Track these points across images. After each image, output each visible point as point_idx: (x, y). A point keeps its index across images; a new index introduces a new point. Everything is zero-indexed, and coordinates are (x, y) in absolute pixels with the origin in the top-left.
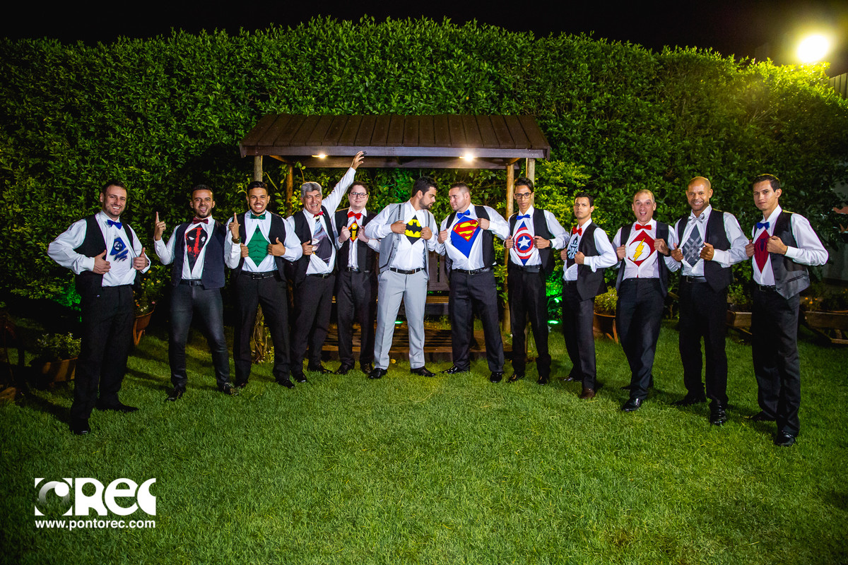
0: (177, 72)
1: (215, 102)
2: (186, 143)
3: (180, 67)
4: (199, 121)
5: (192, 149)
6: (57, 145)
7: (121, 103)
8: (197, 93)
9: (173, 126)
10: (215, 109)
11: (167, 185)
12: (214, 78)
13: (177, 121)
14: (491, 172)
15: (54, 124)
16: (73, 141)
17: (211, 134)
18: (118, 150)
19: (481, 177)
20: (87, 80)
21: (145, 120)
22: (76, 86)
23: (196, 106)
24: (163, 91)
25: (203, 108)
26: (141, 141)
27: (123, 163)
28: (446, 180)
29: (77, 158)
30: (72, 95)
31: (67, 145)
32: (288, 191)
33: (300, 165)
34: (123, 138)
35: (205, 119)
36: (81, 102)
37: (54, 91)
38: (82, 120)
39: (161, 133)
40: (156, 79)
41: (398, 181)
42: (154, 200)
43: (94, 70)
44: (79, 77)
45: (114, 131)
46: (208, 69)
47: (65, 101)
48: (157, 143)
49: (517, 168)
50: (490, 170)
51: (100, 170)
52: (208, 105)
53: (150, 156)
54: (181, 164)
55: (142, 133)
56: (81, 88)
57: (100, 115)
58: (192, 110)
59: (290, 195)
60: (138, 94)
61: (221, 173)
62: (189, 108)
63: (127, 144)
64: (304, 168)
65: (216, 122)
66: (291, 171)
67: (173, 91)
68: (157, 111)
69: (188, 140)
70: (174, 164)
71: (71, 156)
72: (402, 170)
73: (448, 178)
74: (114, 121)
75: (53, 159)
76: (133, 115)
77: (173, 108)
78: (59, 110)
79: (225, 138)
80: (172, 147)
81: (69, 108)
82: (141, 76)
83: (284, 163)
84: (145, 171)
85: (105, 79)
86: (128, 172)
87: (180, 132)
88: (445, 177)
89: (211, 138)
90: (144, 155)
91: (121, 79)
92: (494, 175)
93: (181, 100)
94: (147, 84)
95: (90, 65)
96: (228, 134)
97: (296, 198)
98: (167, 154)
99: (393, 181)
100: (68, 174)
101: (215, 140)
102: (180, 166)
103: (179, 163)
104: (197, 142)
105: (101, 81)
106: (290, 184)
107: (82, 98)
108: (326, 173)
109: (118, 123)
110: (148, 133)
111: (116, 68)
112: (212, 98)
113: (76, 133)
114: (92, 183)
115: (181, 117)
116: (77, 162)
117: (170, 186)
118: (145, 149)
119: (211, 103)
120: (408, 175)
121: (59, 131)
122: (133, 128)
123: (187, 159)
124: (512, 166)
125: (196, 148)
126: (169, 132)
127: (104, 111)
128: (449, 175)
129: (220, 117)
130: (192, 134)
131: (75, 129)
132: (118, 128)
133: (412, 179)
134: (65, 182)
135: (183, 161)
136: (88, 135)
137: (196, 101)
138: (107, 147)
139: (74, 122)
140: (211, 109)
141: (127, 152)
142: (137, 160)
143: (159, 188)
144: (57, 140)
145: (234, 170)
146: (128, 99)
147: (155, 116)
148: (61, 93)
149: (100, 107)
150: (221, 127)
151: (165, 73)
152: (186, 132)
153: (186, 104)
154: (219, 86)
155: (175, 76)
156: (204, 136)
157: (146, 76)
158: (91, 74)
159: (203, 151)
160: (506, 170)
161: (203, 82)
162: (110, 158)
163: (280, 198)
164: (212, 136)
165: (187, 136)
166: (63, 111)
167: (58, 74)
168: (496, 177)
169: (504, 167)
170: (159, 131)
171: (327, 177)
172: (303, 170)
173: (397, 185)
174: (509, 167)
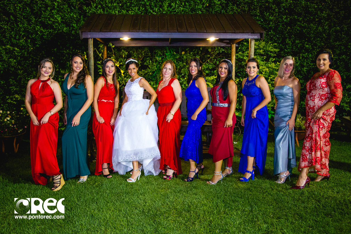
1: (58, 6)
2: (41, 32)
4: (49, 18)
5: (45, 35)
9: (33, 21)
10: (58, 11)
11: (30, 57)
13: (35, 18)
14: (222, 48)
17: (56, 26)
19: (216, 51)
21: (15, 17)
23: (47, 9)
25: (51, 10)
26: (13, 30)
27: (2, 43)
28: (195, 54)
33: (111, 45)
35: (52, 17)
39: (26, 25)
41: (167, 54)
42: (23, 66)
48: (23, 32)
49: (237, 46)
50: (221, 47)
52: (54, 8)
53: (19, 39)
54: (39, 44)
55: (14, 25)
58: (45, 11)
60: (10, 1)
61: (63, 50)
62: (43, 10)
63: (4, 32)
64: (114, 46)
65: (59, 19)
66: (105, 48)
68: (23, 12)
69: (42, 30)
70: (34, 45)
72: (170, 48)
73: (196, 52)
76: (7, 14)
77: (32, 10)
79: (65, 29)
80: (32, 34)
83: (102, 43)
84: (16, 49)
87: (37, 25)
88: (194, 51)
89: (56, 28)
90: (15, 39)
92: (223, 50)
96: (66, 26)
98: (29, 38)
99: (164, 54)
101: (59, 30)
102: (38, 46)
103: (37, 44)
104: (48, 31)
106: (105, 56)
108: (124, 49)
110: (18, 25)
112: (56, 4)
115: (37, 15)
117: (32, 58)
118: (16, 35)
119: (56, 7)
120: (173, 51)
122: (8, 22)
123: (42, 42)
124: (234, 45)
125: (47, 35)
126: (30, 25)
128: (197, 50)
129: (61, 16)
130: (45, 26)
133: (175, 53)
137: (47, 6)
140: (56, 11)
141: (5, 37)
142: (11, 42)
143: (26, 59)
145: (71, 48)
147: (21, 14)
150: (62, 22)
152: (41, 25)
153: (40, 8)
156: (53, 28)
159: (51, 36)
160: (231, 47)
163: (99, 64)
164: (57, 27)
165: (42, 27)
168: (224, 51)
169: (229, 45)
170: (24, 25)
171: (126, 52)
172: (113, 48)
173: (166, 57)
174: (233, 45)
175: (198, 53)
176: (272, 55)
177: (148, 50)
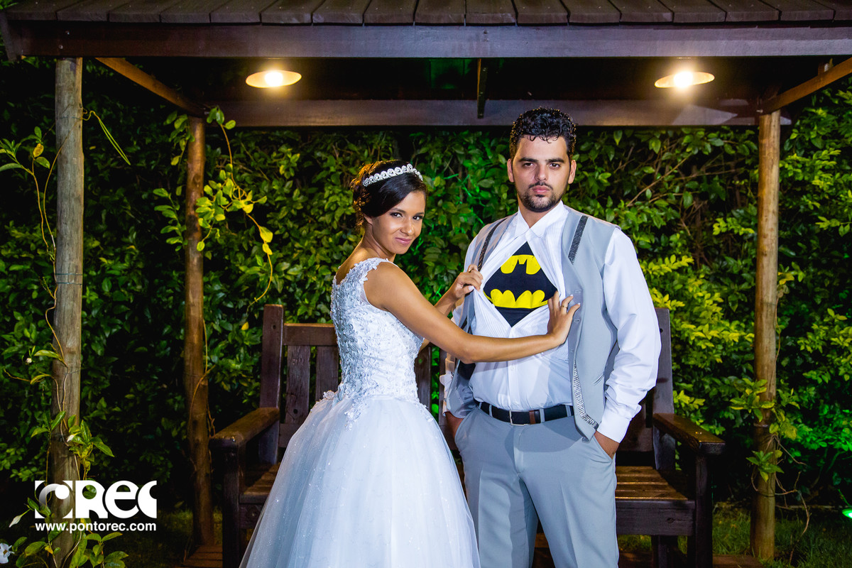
19: (684, 150)
32: (190, 185)
33: (219, 116)
49: (787, 122)
50: (710, 129)
59: (194, 195)
64: (231, 125)
66: (198, 134)
73: (593, 156)
83: (181, 112)
88: (587, 152)
92: (719, 143)
97: (208, 202)
99: (456, 167)
106: (197, 167)
124: (775, 115)
160: (754, 128)
168: (723, 147)
169: (749, 121)
171: (293, 153)
172: (230, 132)
173: (464, 175)
174: (767, 118)
175: (600, 162)
177: (387, 147)
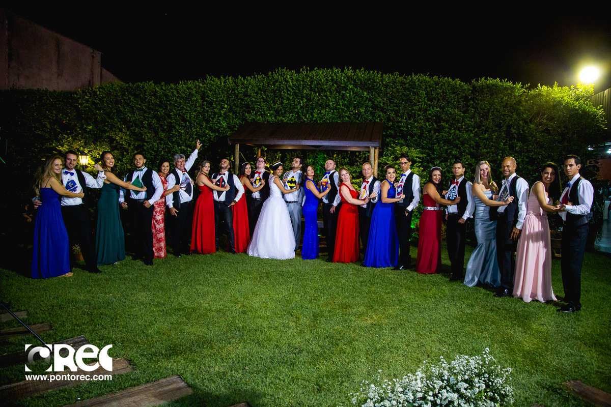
0: (207, 99)
1: (224, 114)
2: (210, 135)
3: (208, 97)
4: (217, 124)
6: (148, 135)
7: (179, 115)
8: (215, 110)
9: (204, 126)
10: (224, 118)
12: (224, 102)
13: (206, 123)
15: (148, 124)
16: (156, 133)
17: (222, 130)
18: (176, 138)
20: (164, 103)
21: (190, 123)
22: (160, 106)
23: (215, 116)
24: (199, 109)
25: (218, 117)
26: (188, 133)
27: (179, 145)
29: (158, 142)
30: (158, 111)
31: (153, 135)
33: (264, 147)
34: (180, 132)
35: (220, 123)
36: (161, 114)
37: (149, 108)
38: (161, 123)
40: (196, 103)
41: (318, 157)
43: (168, 98)
44: (161, 102)
45: (175, 128)
46: (221, 97)
47: (154, 113)
48: (195, 135)
51: (168, 148)
52: (221, 116)
53: (192, 141)
55: (189, 130)
56: (161, 107)
57: (169, 120)
58: (213, 118)
60: (188, 110)
62: (212, 118)
63: (181, 135)
64: (266, 149)
65: (225, 125)
66: (260, 150)
67: (204, 109)
68: (196, 119)
71: (155, 141)
74: (175, 123)
75: (147, 142)
76: (184, 120)
77: (204, 117)
78: (151, 118)
81: (155, 117)
82: (189, 101)
84: (189, 149)
85: (173, 103)
86: (181, 149)
87: (207, 130)
90: (189, 141)
91: (180, 102)
93: (208, 113)
94: (192, 105)
95: (166, 96)
96: (230, 130)
100: (153, 150)
101: (224, 134)
104: (215, 135)
105: (171, 103)
107: (162, 112)
109: (178, 124)
110: (192, 130)
111: (178, 97)
112: (223, 112)
113: (158, 129)
114: (163, 155)
115: (208, 121)
116: (158, 144)
118: (190, 138)
119: (222, 115)
121: (150, 128)
122: (184, 127)
125: (214, 138)
126: (201, 129)
127: (171, 118)
129: (227, 122)
130: (213, 130)
131: (157, 127)
132: (177, 127)
133: (325, 156)
134: (151, 154)
135: (208, 144)
136: (163, 130)
137: (215, 114)
138: (172, 137)
139: (157, 124)
140: (222, 118)
141: (181, 139)
142: (186, 143)
144: (149, 133)
146: (182, 112)
147: (195, 121)
148: (152, 109)
149: (170, 117)
150: (227, 127)
151: (201, 99)
153: (210, 115)
154: (226, 106)
155: (206, 101)
156: (218, 132)
157: (192, 101)
158: (166, 100)
159: (217, 139)
161: (219, 104)
162: (173, 143)
166: (153, 118)
167: (151, 100)
176: (418, 160)
